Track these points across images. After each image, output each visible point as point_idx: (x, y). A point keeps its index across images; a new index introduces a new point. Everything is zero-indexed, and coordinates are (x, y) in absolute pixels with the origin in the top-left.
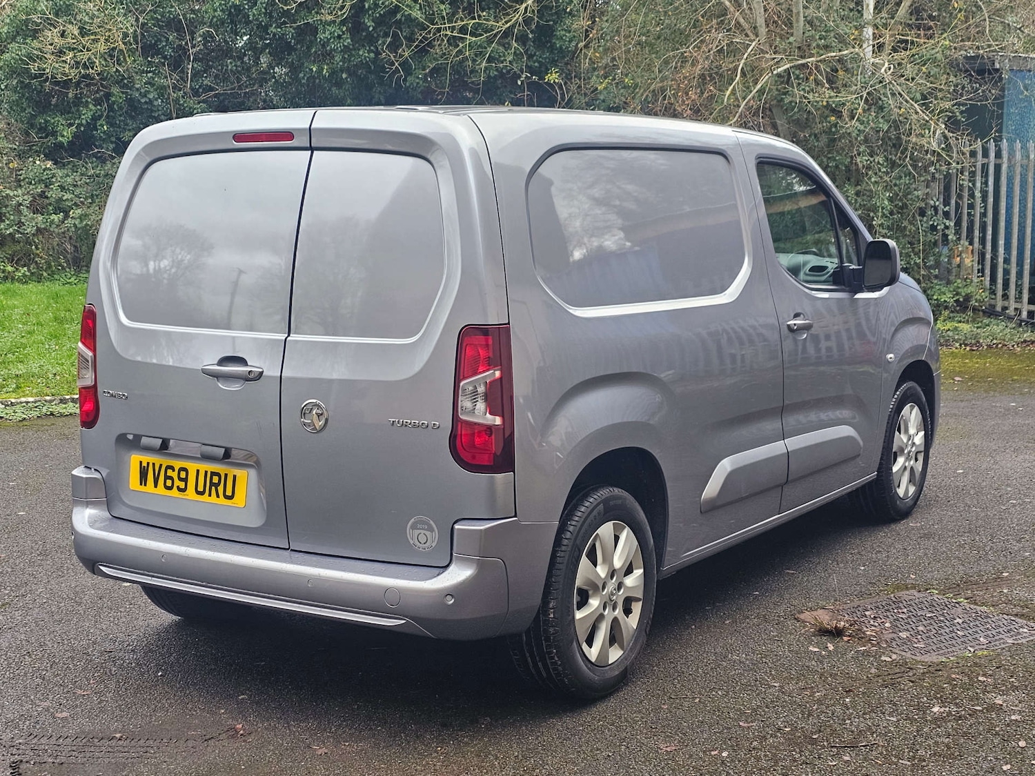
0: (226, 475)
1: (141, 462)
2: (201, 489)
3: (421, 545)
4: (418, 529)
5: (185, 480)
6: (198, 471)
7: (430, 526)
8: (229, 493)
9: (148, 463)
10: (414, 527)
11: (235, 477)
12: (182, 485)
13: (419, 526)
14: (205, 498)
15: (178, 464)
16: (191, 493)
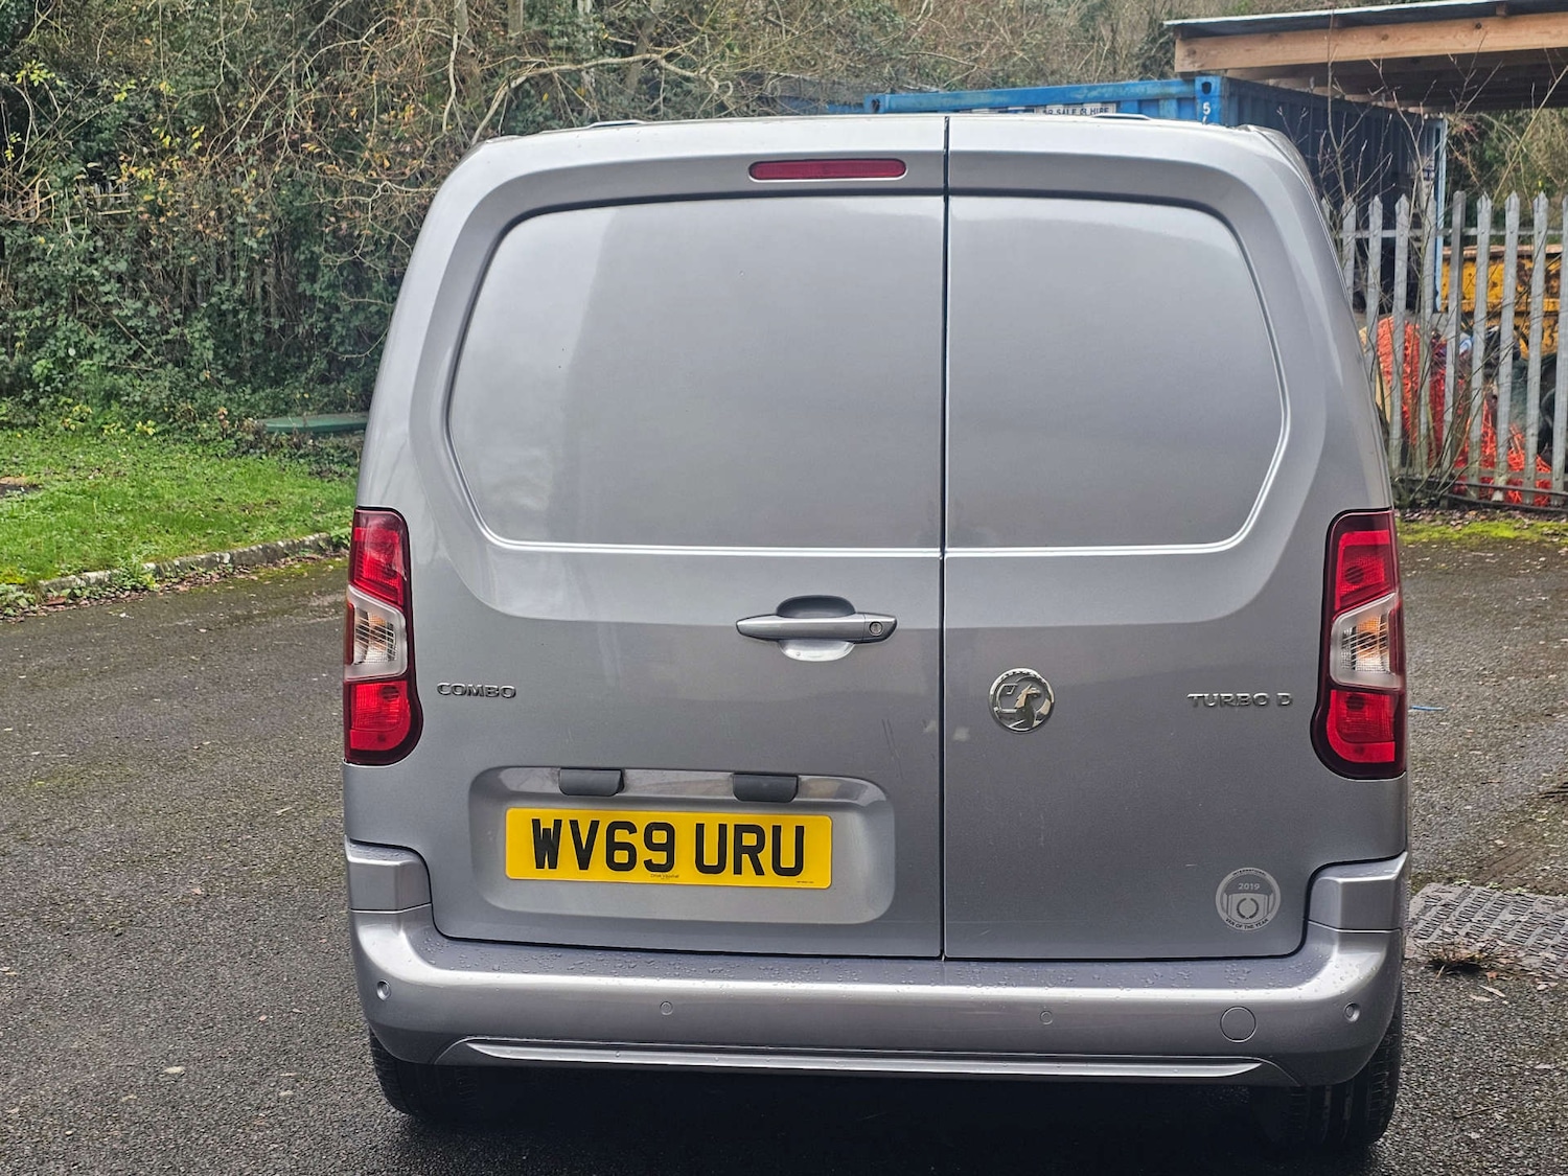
0: (777, 830)
1: (536, 823)
2: (711, 859)
3: (1244, 921)
4: (1240, 892)
5: (669, 847)
6: (700, 828)
7: (1263, 882)
8: (788, 861)
9: (558, 823)
10: (1231, 889)
11: (800, 831)
12: (660, 858)
13: (1242, 886)
14: (727, 877)
15: (642, 818)
16: (685, 869)
